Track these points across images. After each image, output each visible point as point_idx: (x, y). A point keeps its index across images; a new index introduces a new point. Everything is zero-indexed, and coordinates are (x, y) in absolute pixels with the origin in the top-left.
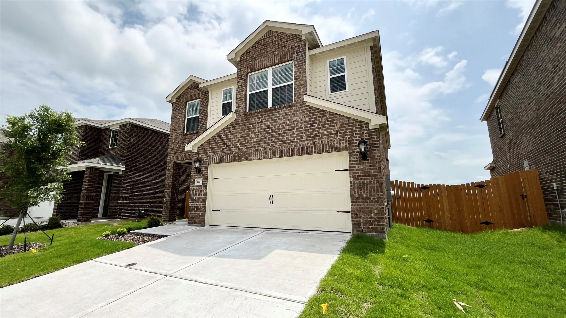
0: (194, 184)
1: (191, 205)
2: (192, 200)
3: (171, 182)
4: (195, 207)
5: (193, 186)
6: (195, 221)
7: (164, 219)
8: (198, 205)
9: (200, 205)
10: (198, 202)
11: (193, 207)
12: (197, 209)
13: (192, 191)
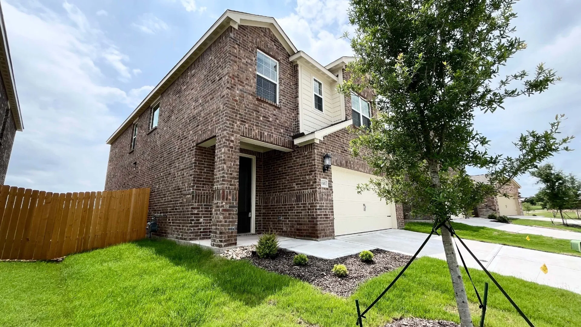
0: (320, 185)
1: (320, 212)
2: (320, 206)
3: (236, 172)
4: (324, 215)
5: (320, 188)
6: (325, 233)
7: (225, 241)
8: (327, 213)
9: (329, 212)
10: (327, 209)
11: (321, 215)
12: (326, 218)
13: (319, 194)
